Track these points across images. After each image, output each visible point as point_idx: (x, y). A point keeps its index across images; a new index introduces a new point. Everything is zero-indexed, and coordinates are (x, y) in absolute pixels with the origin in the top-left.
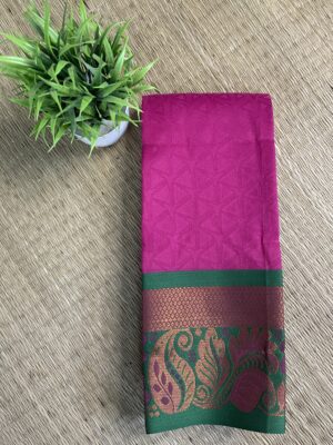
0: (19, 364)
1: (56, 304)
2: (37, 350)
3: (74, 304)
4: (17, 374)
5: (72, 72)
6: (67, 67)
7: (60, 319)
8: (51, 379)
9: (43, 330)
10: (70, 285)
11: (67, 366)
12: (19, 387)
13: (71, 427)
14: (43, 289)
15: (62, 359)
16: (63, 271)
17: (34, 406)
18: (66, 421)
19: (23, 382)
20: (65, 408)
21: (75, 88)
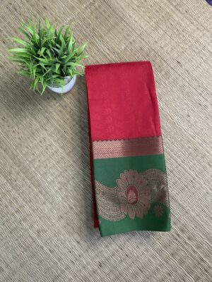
0: (31, 226)
1: (47, 193)
2: (40, 218)
3: (56, 191)
4: (31, 232)
5: (48, 52)
6: (45, 50)
7: (50, 200)
8: (49, 232)
9: (42, 208)
10: (53, 181)
11: (57, 225)
12: (33, 239)
13: (63, 257)
14: (39, 185)
15: (54, 221)
16: (49, 175)
17: (42, 248)
18: (60, 254)
19: (34, 236)
20: (58, 247)
21: (51, 59)
